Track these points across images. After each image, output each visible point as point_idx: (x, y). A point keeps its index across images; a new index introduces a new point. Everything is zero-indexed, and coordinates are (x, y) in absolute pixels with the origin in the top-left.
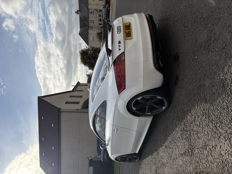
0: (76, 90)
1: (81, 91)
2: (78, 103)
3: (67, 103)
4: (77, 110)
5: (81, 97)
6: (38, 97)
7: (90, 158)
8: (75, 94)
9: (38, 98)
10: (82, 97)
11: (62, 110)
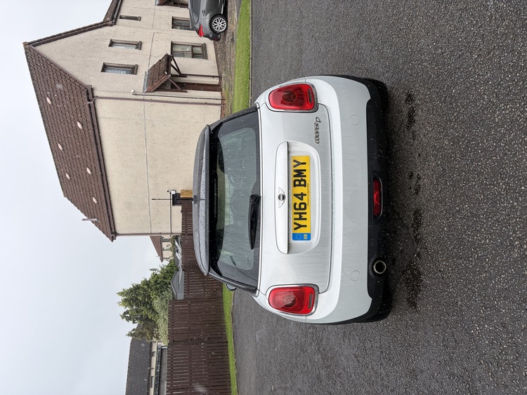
0: (122, 13)
1: (136, 19)
2: (133, 70)
3: (105, 68)
4: (136, 94)
5: (139, 46)
6: (25, 44)
7: (173, 193)
8: (122, 30)
9: (25, 49)
10: (144, 46)
11: (97, 93)
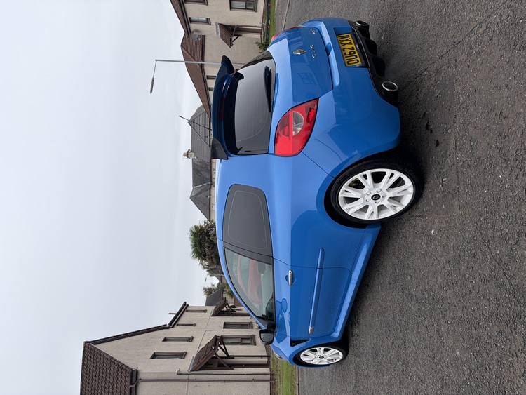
0: (178, 323)
1: (191, 325)
2: (182, 356)
3: (155, 356)
4: (180, 374)
5: (190, 339)
6: (85, 343)
8: (177, 332)
9: (85, 347)
10: (194, 340)
11: (141, 376)
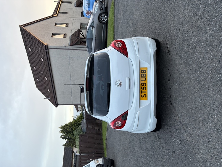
0: (60, 11)
1: (66, 13)
3: (53, 35)
4: (65, 47)
6: (20, 26)
7: (81, 87)
